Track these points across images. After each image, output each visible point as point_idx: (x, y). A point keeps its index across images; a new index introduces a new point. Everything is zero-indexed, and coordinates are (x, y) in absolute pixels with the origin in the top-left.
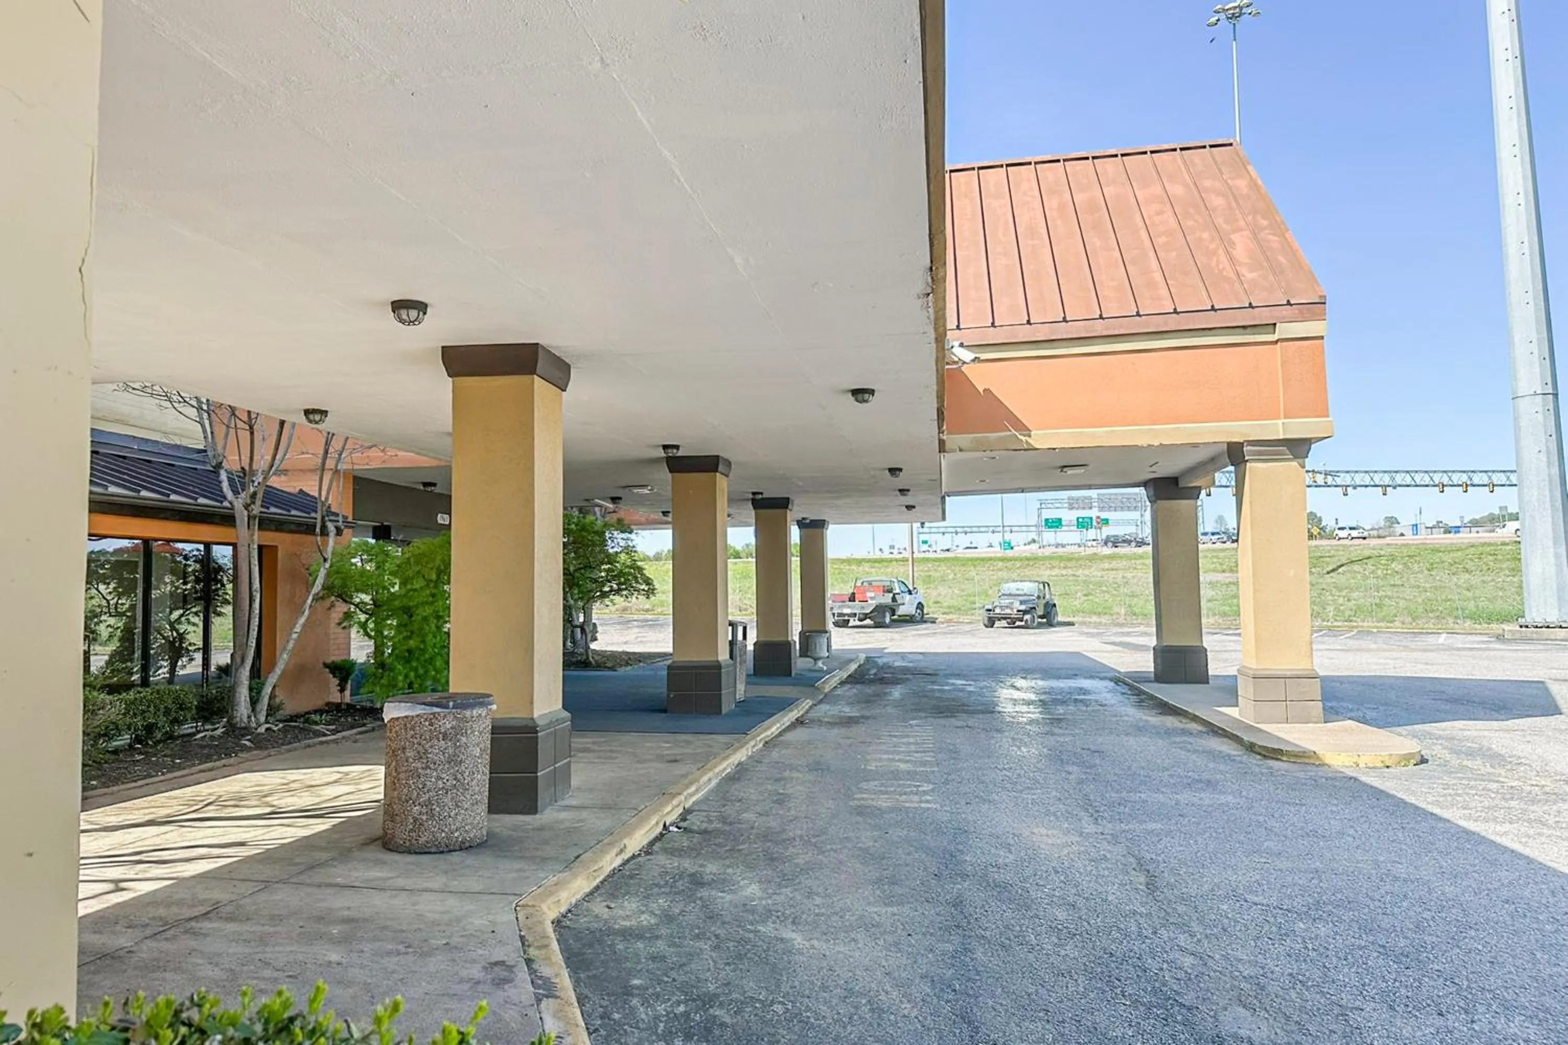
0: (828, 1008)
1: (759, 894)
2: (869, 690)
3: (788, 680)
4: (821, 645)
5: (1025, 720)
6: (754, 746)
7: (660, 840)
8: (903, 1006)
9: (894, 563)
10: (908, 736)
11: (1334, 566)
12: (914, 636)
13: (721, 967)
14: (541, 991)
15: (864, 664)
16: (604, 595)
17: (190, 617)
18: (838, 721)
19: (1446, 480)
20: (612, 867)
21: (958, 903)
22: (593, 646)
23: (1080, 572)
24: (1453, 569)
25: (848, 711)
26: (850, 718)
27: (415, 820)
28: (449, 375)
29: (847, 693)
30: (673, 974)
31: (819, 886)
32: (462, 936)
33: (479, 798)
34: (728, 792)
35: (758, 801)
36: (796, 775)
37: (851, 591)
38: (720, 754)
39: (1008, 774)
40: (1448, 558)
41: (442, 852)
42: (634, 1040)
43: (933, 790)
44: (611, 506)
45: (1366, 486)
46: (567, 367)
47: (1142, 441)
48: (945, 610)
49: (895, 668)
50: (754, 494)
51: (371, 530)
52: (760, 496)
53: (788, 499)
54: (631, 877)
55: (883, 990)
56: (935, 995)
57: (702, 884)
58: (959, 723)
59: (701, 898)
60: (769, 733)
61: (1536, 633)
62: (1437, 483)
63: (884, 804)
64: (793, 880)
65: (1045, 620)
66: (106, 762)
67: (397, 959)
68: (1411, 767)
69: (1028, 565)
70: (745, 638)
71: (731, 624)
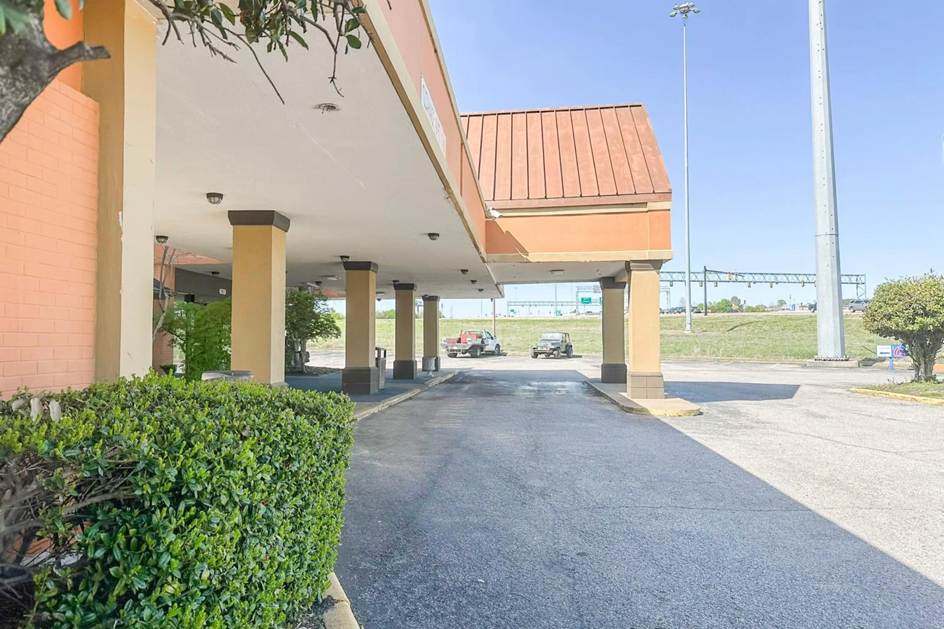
2: (453, 386)
3: (411, 381)
4: (431, 364)
5: (525, 398)
6: (383, 406)
9: (489, 322)
10: (462, 404)
11: (732, 327)
12: (492, 362)
15: (457, 375)
16: (313, 336)
18: (431, 398)
19: (805, 280)
22: (307, 364)
23: (592, 329)
24: (796, 330)
25: (438, 394)
26: (438, 397)
28: (231, 224)
29: (442, 387)
31: (394, 451)
37: (459, 337)
38: (364, 409)
40: (794, 324)
43: (462, 422)
44: (317, 286)
45: (762, 282)
46: (289, 220)
47: (582, 260)
48: (512, 349)
49: (472, 377)
50: (394, 281)
51: (184, 298)
52: (397, 283)
53: (413, 284)
60: (392, 402)
61: (822, 363)
62: (800, 281)
64: (384, 449)
65: (565, 354)
68: (692, 416)
69: (564, 324)
70: (385, 356)
71: (377, 349)
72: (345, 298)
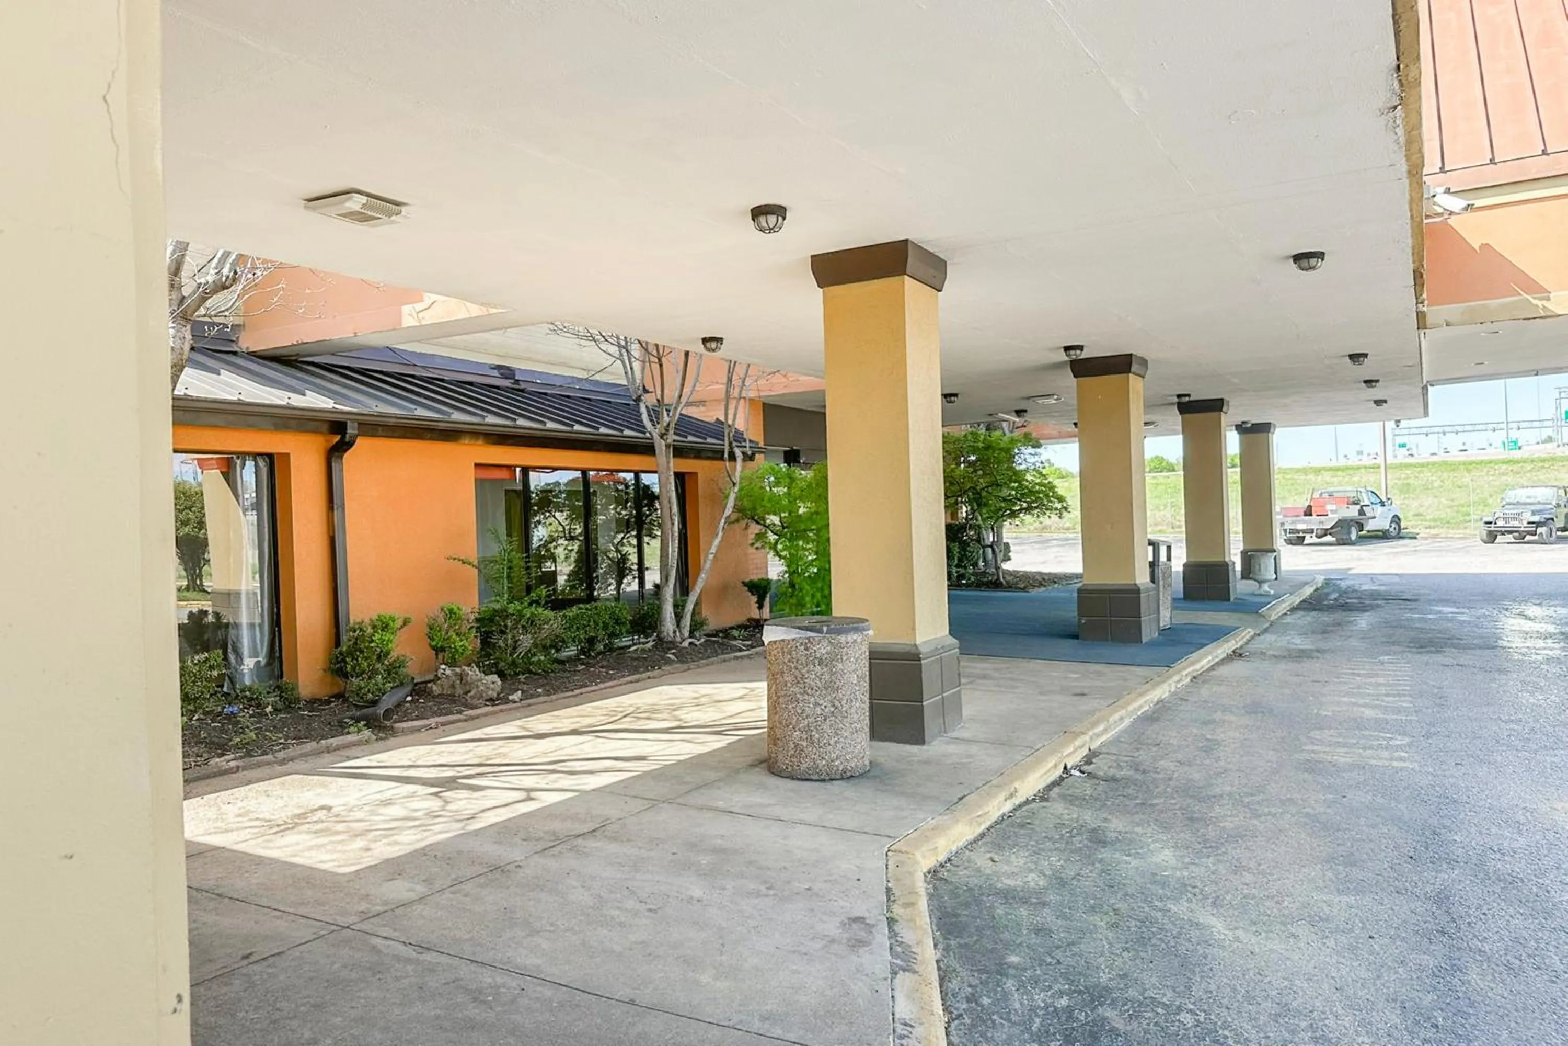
0: (1253, 1026)
1: (1173, 862)
2: (1326, 618)
4: (1266, 566)
5: (1539, 658)
6: (1179, 681)
7: (1059, 785)
8: (1360, 1040)
9: (1363, 470)
10: (1377, 675)
12: (1387, 554)
13: (1118, 952)
14: (898, 962)
15: (1322, 587)
16: (1014, 514)
17: (630, 539)
18: (1285, 654)
20: (1001, 812)
21: (1441, 899)
22: (1006, 566)
25: (1299, 642)
26: (1302, 651)
27: (796, 746)
28: (820, 286)
29: (1300, 622)
30: (1059, 954)
31: (1250, 858)
32: (826, 881)
33: (859, 726)
34: (1143, 733)
35: (1179, 747)
36: (1229, 717)
37: (1307, 504)
38: (1136, 689)
39: (1516, 727)
41: (824, 780)
42: (1000, 1036)
43: (1410, 745)
44: (1017, 420)
46: (943, 264)
48: (1428, 524)
49: (1362, 592)
50: (1179, 396)
51: (782, 455)
52: (1187, 399)
53: (1222, 400)
54: (1022, 826)
55: (1331, 1013)
56: (1406, 1029)
57: (1104, 843)
58: (1446, 661)
59: (1101, 861)
60: (1198, 666)
63: (1342, 760)
64: (1217, 848)
66: (552, 671)
67: (756, 901)
69: (1543, 467)
70: (1169, 559)
71: (1151, 543)
72: (1077, 439)
